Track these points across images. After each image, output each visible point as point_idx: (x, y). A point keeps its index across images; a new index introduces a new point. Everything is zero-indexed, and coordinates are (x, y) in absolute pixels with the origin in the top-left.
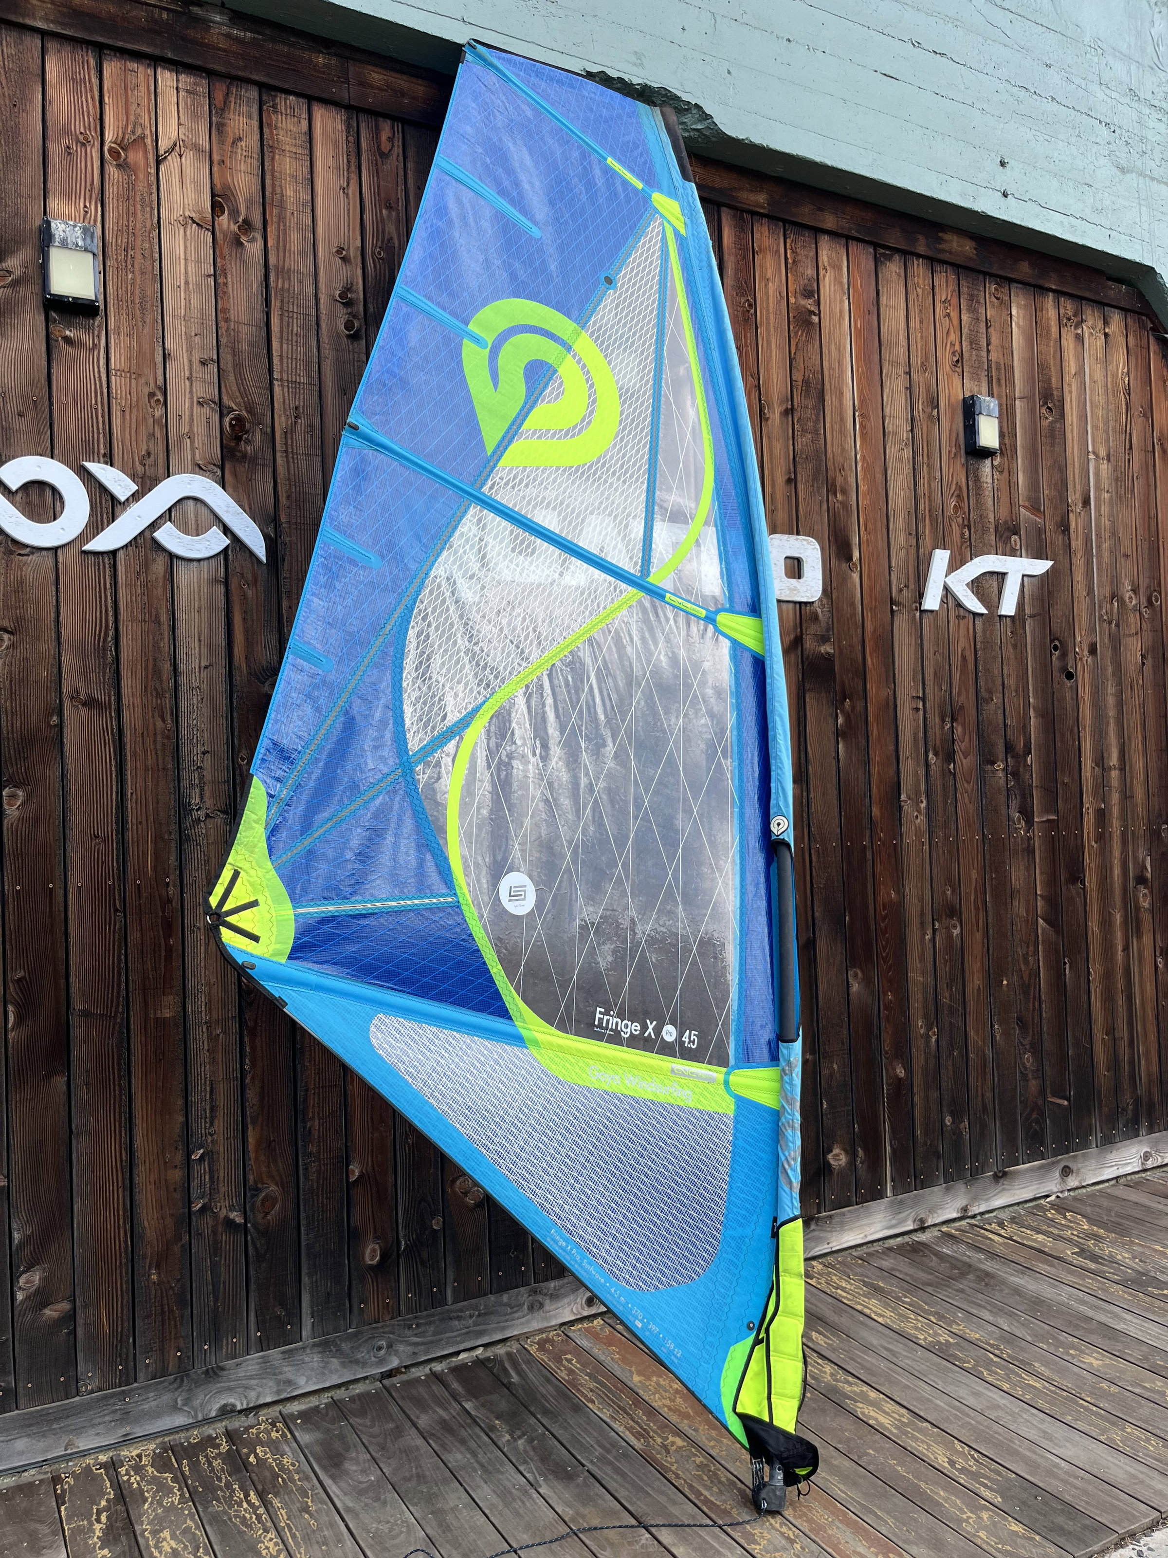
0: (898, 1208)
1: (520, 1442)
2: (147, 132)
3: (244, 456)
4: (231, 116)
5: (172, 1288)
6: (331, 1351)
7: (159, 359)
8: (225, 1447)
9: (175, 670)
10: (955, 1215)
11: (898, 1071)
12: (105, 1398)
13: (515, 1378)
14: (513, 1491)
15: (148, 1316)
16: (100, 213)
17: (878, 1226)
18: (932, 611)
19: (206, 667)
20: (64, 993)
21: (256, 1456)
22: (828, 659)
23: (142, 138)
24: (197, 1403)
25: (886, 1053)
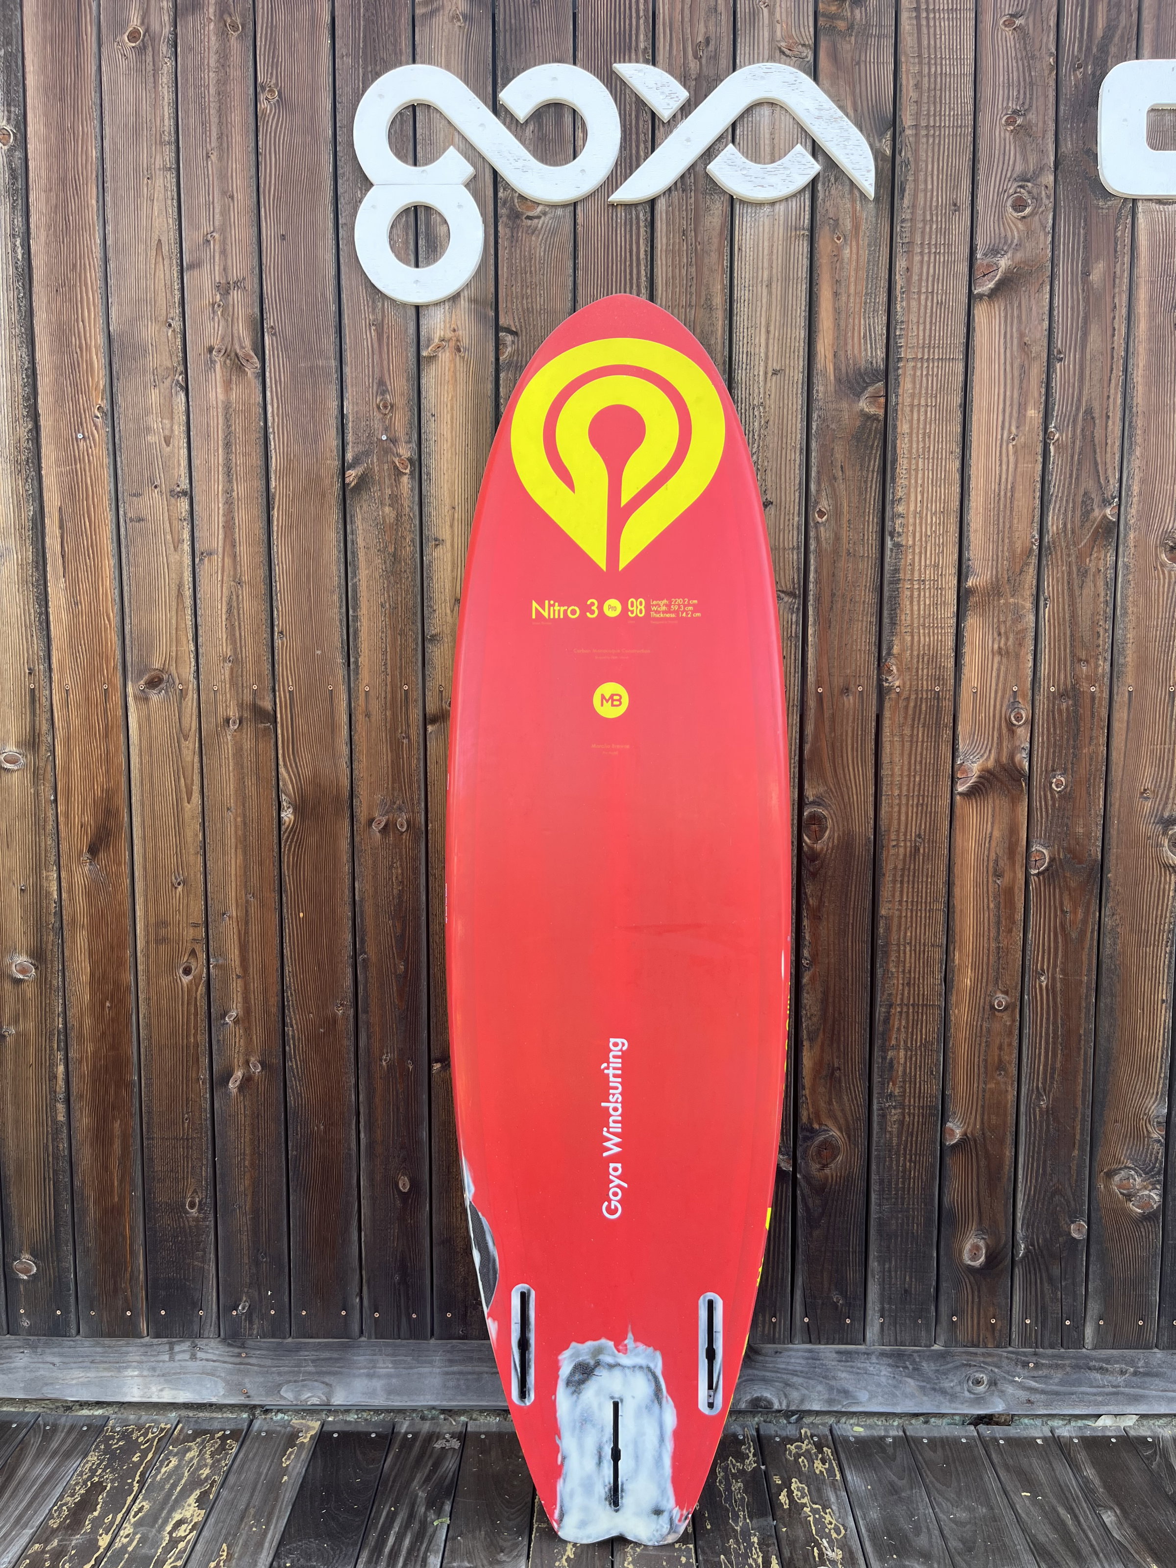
3: (851, 27)
6: (906, 1367)
8: (751, 1463)
19: (775, 373)
21: (790, 1494)
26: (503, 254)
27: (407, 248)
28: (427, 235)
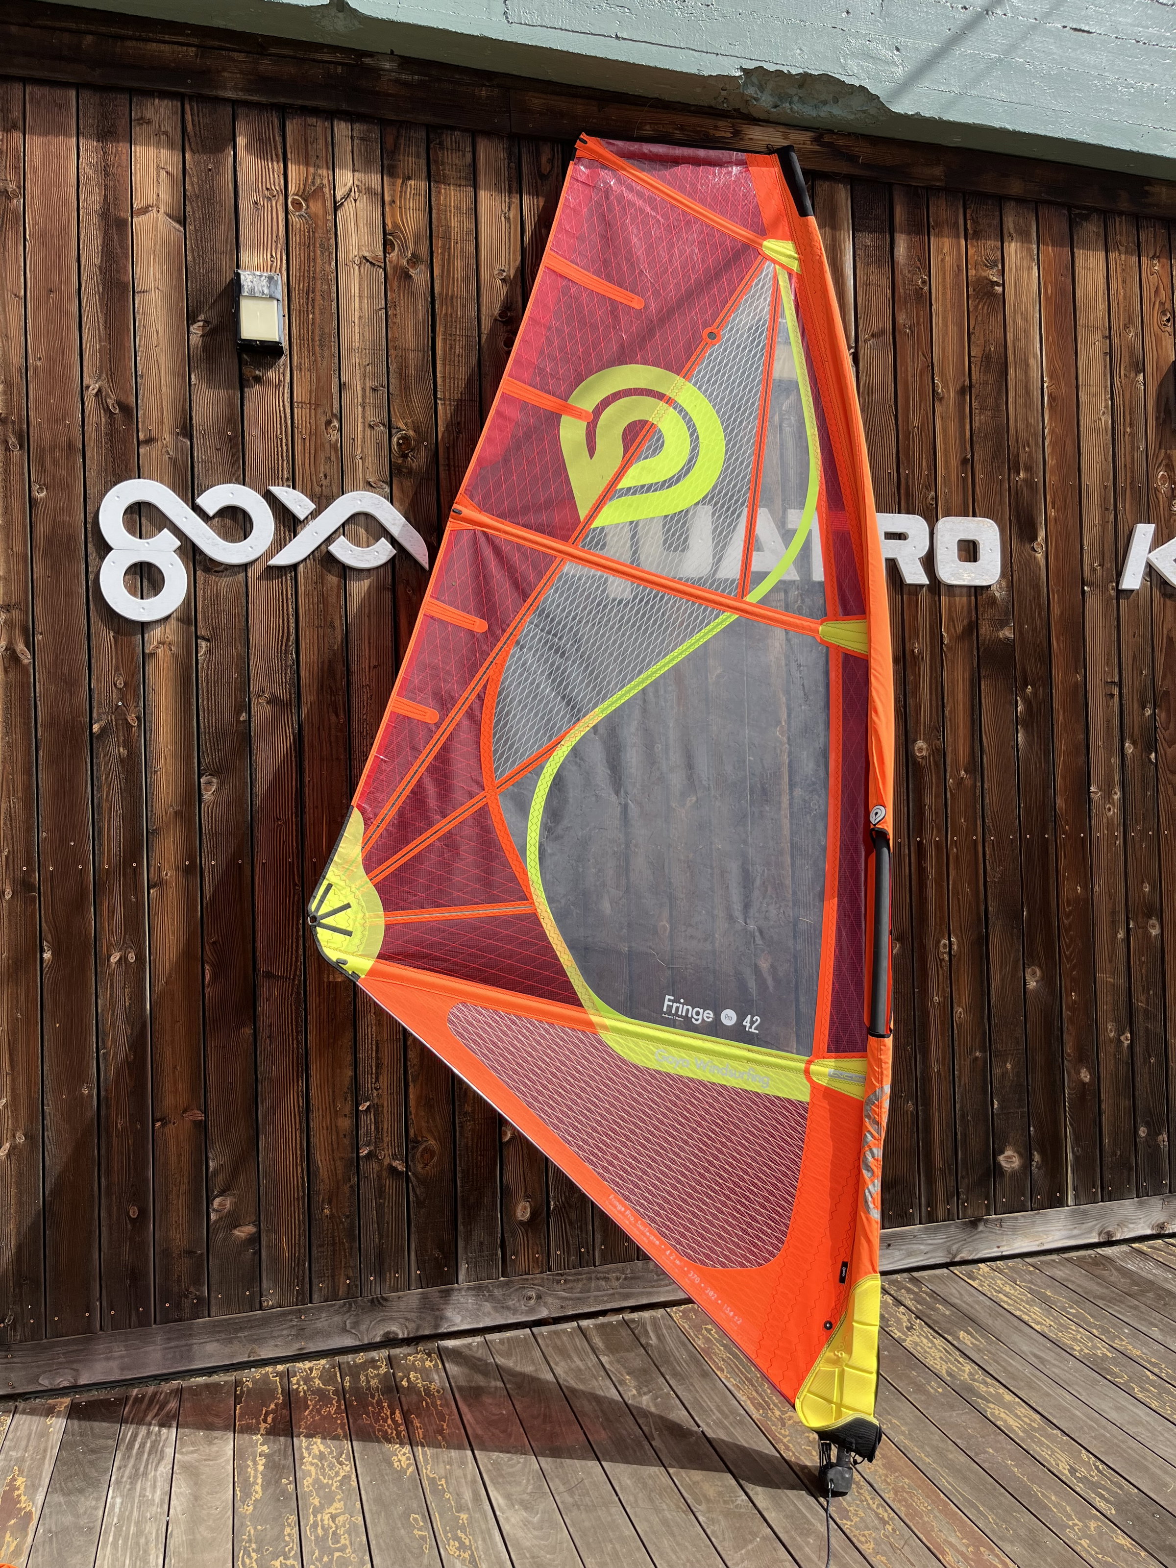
0: (1081, 1218)
1: (645, 1398)
2: (325, 182)
3: (410, 471)
4: (401, 157)
5: (341, 1222)
6: (484, 1295)
7: (335, 389)
8: (383, 1370)
9: (348, 670)
10: (1149, 1232)
11: (1082, 1075)
12: (284, 1314)
13: (654, 1341)
14: (629, 1441)
15: (321, 1246)
16: (284, 262)
17: (1058, 1235)
18: (1132, 591)
19: (375, 667)
20: (250, 955)
21: (409, 1380)
22: (1008, 644)
23: (321, 187)
24: (363, 1327)
25: (1069, 1055)
26: (200, 593)
27: (135, 587)
28: (149, 580)
